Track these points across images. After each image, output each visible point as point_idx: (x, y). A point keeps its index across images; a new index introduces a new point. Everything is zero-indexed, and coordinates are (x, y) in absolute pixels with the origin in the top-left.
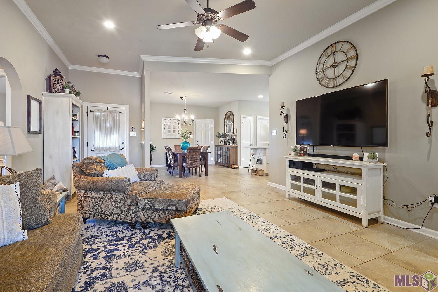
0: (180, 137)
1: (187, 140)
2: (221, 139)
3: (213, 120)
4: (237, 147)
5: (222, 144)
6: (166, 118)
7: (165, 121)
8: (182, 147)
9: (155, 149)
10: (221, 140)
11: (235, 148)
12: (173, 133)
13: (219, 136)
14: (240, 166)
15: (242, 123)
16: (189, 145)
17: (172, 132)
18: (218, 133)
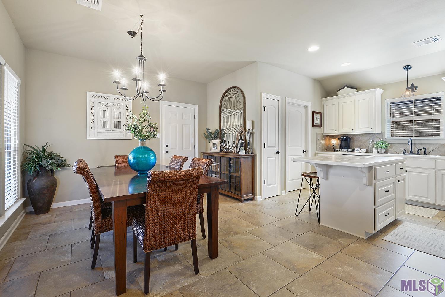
0: (130, 135)
1: (147, 143)
2: (213, 141)
3: (197, 106)
4: (254, 158)
5: (216, 150)
6: (95, 94)
7: (93, 99)
8: (132, 161)
9: (68, 163)
10: (214, 144)
11: (250, 160)
12: (115, 126)
13: (210, 136)
14: (260, 196)
15: (263, 108)
16: (153, 158)
17: (111, 124)
18: (208, 130)
